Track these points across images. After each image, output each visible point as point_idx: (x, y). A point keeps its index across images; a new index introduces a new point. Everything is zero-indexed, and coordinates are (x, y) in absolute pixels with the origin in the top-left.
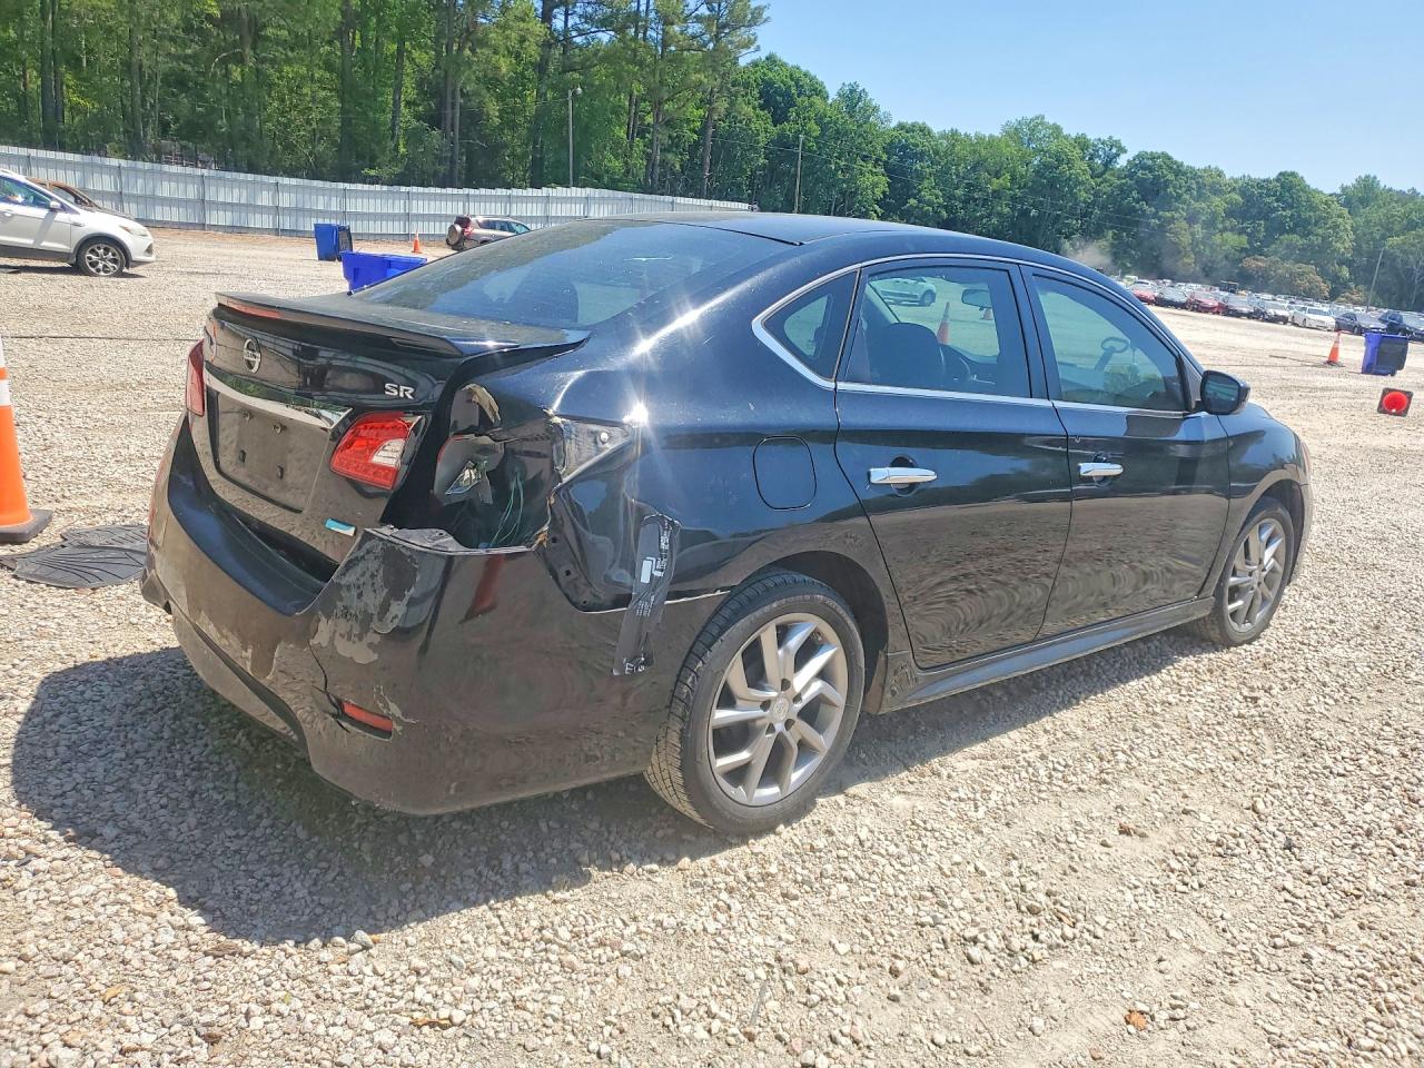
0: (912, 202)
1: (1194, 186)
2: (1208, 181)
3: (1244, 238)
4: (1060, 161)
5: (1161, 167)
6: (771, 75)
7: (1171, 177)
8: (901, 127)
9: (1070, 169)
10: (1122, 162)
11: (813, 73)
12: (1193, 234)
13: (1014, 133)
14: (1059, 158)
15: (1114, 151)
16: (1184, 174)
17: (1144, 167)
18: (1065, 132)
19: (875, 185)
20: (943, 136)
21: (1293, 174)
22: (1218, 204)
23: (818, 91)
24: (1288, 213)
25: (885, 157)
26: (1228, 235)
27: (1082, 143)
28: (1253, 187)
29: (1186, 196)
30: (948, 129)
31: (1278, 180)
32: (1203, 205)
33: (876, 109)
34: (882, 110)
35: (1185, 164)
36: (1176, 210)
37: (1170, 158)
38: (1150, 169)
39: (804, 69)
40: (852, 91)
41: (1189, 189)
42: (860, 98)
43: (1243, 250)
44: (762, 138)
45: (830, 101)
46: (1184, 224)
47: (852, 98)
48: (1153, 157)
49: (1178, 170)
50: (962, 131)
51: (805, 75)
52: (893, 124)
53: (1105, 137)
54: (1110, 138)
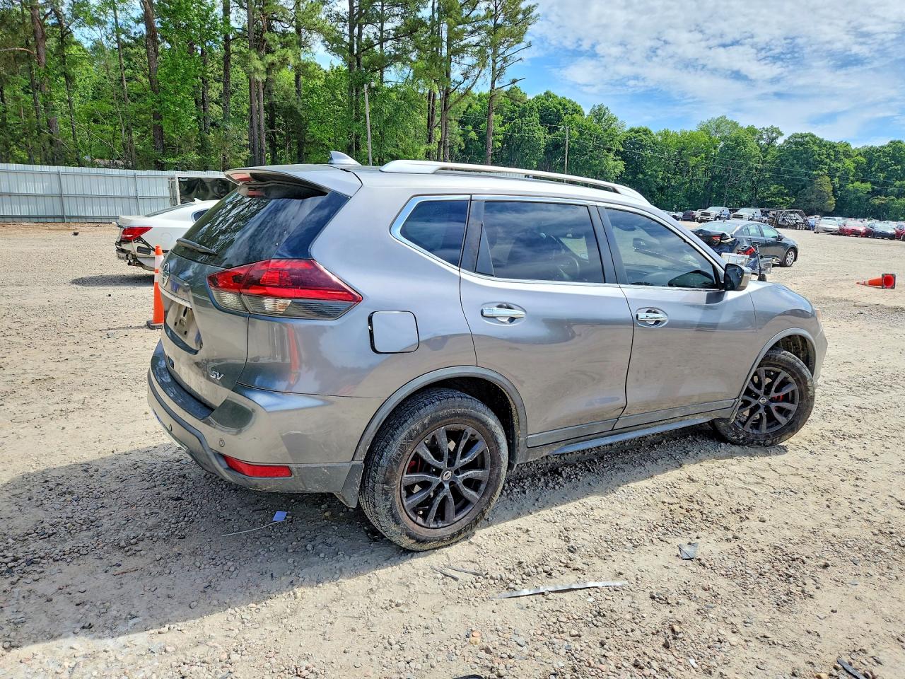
0: (641, 176)
1: (832, 153)
2: (841, 150)
3: (869, 185)
4: (738, 144)
5: (808, 142)
6: (547, 103)
7: (816, 148)
8: (632, 130)
9: (745, 148)
10: (780, 141)
11: (574, 101)
12: (833, 184)
13: (705, 130)
14: (738, 142)
15: (774, 135)
16: (825, 146)
17: (796, 143)
18: (740, 125)
19: (616, 167)
20: (660, 134)
21: (899, 142)
22: (849, 164)
23: (577, 111)
24: (899, 167)
25: (622, 149)
26: (857, 184)
27: (752, 131)
28: (873, 151)
29: (828, 160)
30: (662, 130)
31: (889, 146)
32: (839, 165)
33: (615, 119)
34: (619, 120)
35: (825, 140)
36: (821, 169)
37: (814, 136)
38: (802, 145)
39: (568, 98)
40: (599, 110)
41: (828, 156)
42: (604, 114)
43: (868, 193)
44: (542, 142)
45: (586, 117)
46: (828, 179)
47: (599, 114)
48: (803, 136)
49: (821, 144)
50: (671, 130)
51: (569, 102)
52: (627, 129)
53: (767, 126)
54: (772, 126)
